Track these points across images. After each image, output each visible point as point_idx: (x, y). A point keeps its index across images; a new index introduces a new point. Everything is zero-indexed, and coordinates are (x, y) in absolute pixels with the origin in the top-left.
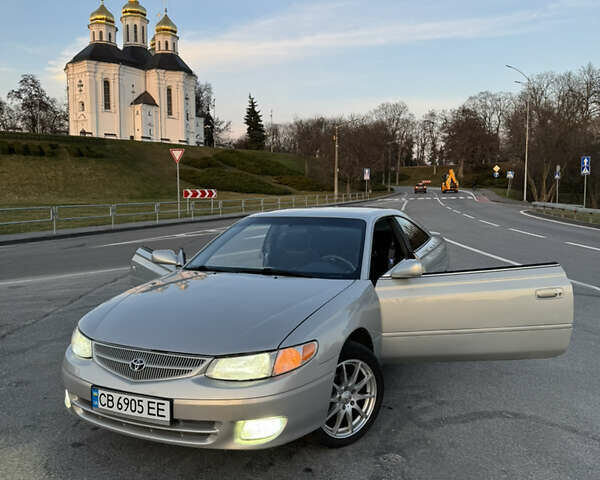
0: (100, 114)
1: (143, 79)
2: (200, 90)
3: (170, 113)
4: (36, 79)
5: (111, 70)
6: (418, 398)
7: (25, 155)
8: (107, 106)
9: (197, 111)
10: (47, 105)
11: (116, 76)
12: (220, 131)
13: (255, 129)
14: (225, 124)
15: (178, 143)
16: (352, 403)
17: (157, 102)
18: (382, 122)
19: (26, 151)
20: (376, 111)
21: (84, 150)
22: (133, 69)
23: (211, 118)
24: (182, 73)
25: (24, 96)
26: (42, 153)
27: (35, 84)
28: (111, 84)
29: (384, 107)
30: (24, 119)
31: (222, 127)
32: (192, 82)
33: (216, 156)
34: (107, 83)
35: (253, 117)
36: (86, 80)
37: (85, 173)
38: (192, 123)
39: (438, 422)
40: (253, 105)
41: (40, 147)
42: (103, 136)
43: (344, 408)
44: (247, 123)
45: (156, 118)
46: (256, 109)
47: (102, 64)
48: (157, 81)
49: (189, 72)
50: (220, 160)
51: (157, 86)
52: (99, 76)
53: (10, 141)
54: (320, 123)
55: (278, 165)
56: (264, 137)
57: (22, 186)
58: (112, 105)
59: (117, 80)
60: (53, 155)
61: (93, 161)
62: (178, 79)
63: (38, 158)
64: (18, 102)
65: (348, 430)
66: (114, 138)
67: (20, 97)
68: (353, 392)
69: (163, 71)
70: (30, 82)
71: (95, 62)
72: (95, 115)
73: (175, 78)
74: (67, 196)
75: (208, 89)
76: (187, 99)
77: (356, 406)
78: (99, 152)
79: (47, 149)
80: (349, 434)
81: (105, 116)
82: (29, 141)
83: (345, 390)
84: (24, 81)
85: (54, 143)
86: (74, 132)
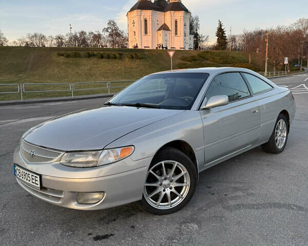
0: (143, 37)
1: (163, 17)
2: (192, 19)
3: (176, 34)
4: (115, 21)
5: (148, 14)
6: (236, 189)
7: (108, 59)
8: (146, 33)
9: (190, 32)
10: (120, 34)
11: (151, 17)
12: (203, 42)
13: (221, 38)
14: (205, 37)
15: (179, 49)
16: (171, 188)
17: (170, 29)
18: (300, 30)
19: (109, 57)
20: (295, 24)
21: (134, 56)
22: (159, 12)
23: (198, 35)
24: (183, 12)
25: (110, 30)
26: (115, 58)
27: (114, 24)
28: (148, 21)
29: (301, 21)
30: (110, 42)
31: (204, 39)
32: (188, 16)
33: (199, 55)
34: (146, 21)
35: (220, 32)
36: (136, 20)
37: (134, 66)
38: (187, 38)
39: (239, 207)
40: (221, 26)
41: (114, 55)
42: (143, 48)
43: (164, 191)
44: (217, 36)
45: (169, 37)
46: (223, 28)
47: (143, 11)
48: (170, 17)
49: (186, 11)
50: (201, 57)
51: (170, 20)
52: (142, 17)
53: (102, 52)
54: (260, 33)
55: (233, 58)
56: (226, 43)
57: (106, 73)
58: (148, 32)
59: (151, 19)
60: (120, 58)
61: (138, 61)
62: (181, 15)
63: (114, 60)
64: (107, 34)
65: (168, 205)
66: (148, 48)
67: (108, 31)
68: (171, 181)
69: (173, 11)
70: (112, 23)
71: (140, 10)
72: (140, 38)
73: (179, 15)
74: (126, 78)
75: (197, 19)
76: (185, 25)
77: (173, 190)
78: (141, 56)
79: (118, 56)
80: (169, 207)
81: (145, 38)
82: (110, 52)
83: (165, 179)
84: (109, 23)
85: (121, 52)
86: (130, 46)
